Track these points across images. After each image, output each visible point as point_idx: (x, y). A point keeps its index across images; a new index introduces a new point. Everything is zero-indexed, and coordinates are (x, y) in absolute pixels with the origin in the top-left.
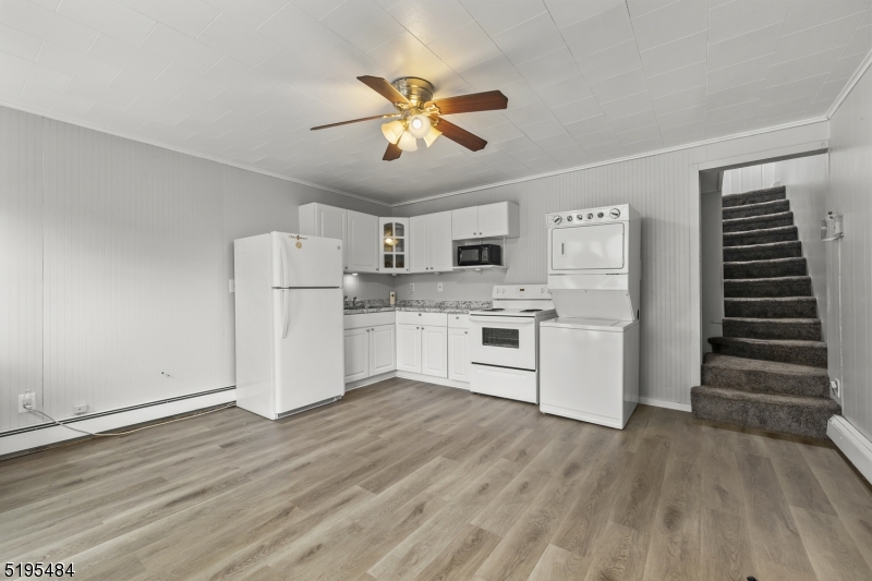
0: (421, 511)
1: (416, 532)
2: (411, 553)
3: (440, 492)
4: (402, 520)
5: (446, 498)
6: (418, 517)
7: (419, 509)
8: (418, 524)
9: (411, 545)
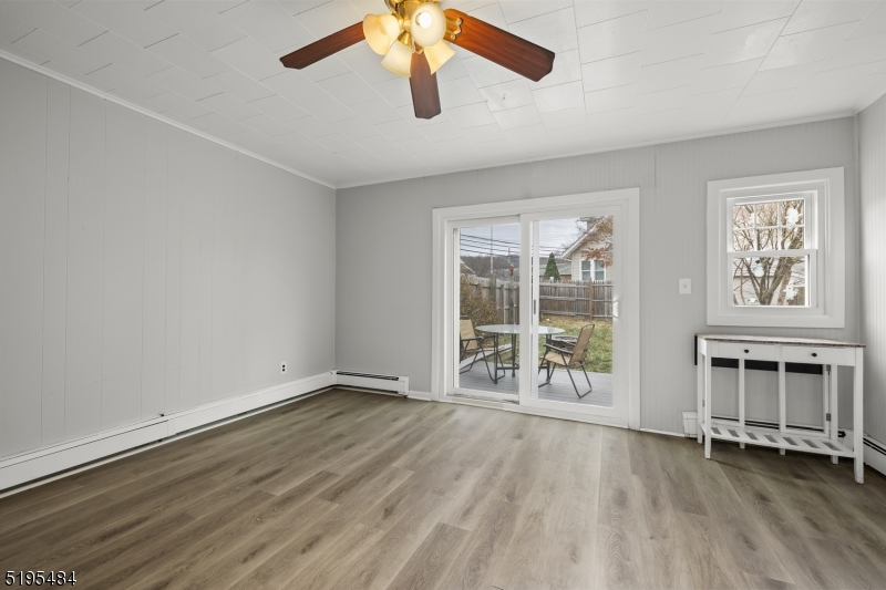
0: (386, 511)
1: (387, 494)
2: (389, 482)
3: (368, 534)
4: (403, 501)
5: (360, 527)
6: (388, 506)
7: (388, 512)
8: (387, 500)
9: (390, 486)
